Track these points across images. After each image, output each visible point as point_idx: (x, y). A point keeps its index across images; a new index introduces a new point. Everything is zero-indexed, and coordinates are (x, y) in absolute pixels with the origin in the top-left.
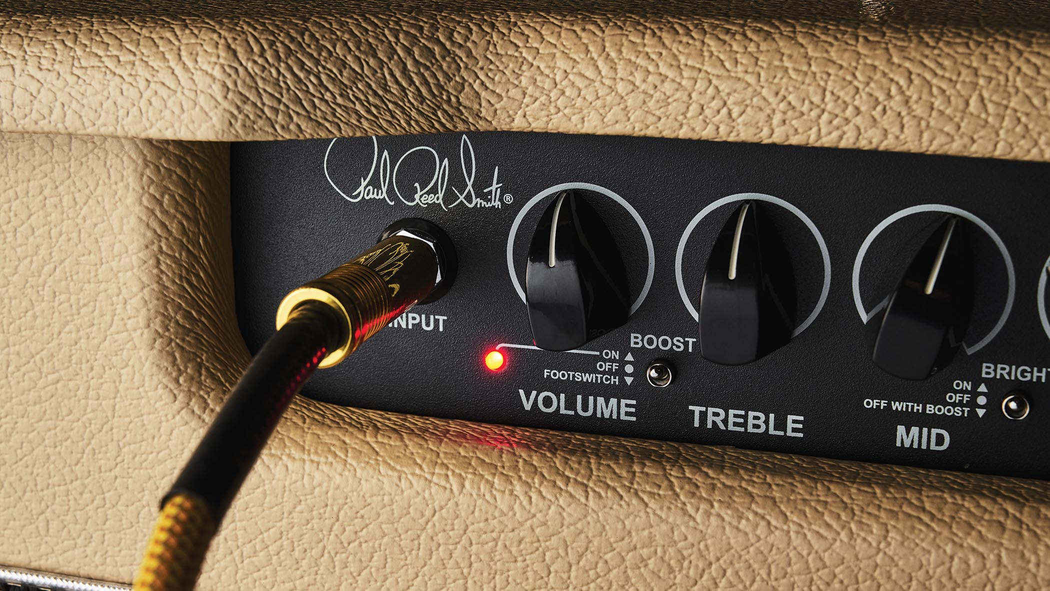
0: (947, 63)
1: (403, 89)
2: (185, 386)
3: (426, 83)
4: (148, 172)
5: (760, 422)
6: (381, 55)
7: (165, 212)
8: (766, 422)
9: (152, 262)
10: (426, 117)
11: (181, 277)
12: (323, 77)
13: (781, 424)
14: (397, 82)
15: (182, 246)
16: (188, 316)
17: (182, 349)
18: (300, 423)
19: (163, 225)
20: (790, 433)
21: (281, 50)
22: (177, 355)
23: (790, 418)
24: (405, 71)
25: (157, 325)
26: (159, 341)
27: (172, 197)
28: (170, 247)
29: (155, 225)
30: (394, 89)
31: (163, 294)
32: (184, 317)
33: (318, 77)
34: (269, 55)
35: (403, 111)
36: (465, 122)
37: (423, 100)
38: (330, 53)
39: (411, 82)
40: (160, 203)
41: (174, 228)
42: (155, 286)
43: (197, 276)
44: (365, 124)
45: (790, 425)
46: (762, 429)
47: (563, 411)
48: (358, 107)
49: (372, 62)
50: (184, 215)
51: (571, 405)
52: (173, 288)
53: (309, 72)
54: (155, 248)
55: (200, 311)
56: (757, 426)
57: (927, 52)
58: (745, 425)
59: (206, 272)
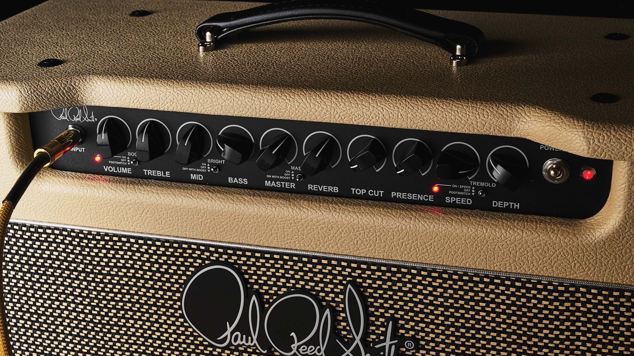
0: (186, 91)
1: (63, 98)
2: (19, 168)
3: (69, 96)
4: (5, 116)
5: (160, 173)
6: (57, 90)
7: (11, 125)
8: (161, 173)
9: (9, 138)
10: (70, 104)
11: (16, 141)
12: (43, 97)
13: (165, 174)
14: (62, 96)
15: (16, 133)
16: (19, 150)
17: (18, 158)
18: (49, 176)
19: (10, 128)
20: (167, 176)
21: (32, 91)
22: (17, 160)
23: (167, 172)
24: (63, 93)
25: (11, 153)
26: (12, 157)
27: (12, 121)
28: (13, 133)
29: (8, 128)
30: (61, 98)
31: (12, 145)
32: (18, 151)
33: (42, 97)
34: (29, 92)
35: (64, 103)
36: (80, 104)
37: (69, 100)
38: (44, 91)
39: (65, 96)
40: (10, 123)
41: (13, 129)
42: (10, 143)
43: (21, 140)
44: (55, 107)
45: (167, 174)
46: (161, 175)
47: (114, 171)
48: (52, 103)
49: (55, 92)
50: (16, 126)
51: (116, 170)
52: (15, 144)
53: (39, 96)
54: (9, 134)
55: (22, 148)
56: (159, 174)
57: (182, 89)
58: (156, 174)
59: (23, 139)
